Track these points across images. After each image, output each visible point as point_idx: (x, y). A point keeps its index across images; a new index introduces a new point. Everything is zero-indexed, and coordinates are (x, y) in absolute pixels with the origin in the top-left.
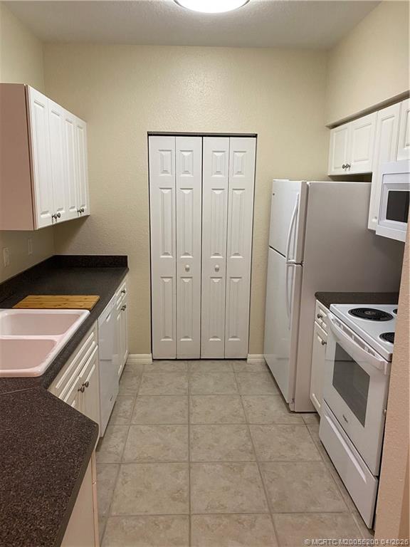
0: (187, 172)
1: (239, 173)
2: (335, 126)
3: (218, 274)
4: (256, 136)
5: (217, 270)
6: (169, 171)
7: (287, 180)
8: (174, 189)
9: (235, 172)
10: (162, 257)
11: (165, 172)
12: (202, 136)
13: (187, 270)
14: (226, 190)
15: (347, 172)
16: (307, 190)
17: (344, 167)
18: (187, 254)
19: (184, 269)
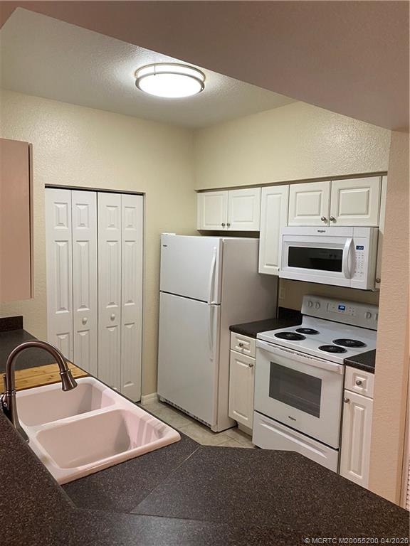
0: (82, 225)
1: (130, 226)
2: (201, 191)
3: (113, 323)
4: (142, 194)
5: (112, 319)
6: (65, 224)
7: (174, 234)
8: (70, 242)
9: (127, 225)
10: (57, 312)
11: (62, 224)
12: (97, 191)
13: (84, 322)
14: (120, 242)
15: (226, 229)
16: (222, 245)
17: (223, 225)
18: (84, 307)
19: (81, 322)
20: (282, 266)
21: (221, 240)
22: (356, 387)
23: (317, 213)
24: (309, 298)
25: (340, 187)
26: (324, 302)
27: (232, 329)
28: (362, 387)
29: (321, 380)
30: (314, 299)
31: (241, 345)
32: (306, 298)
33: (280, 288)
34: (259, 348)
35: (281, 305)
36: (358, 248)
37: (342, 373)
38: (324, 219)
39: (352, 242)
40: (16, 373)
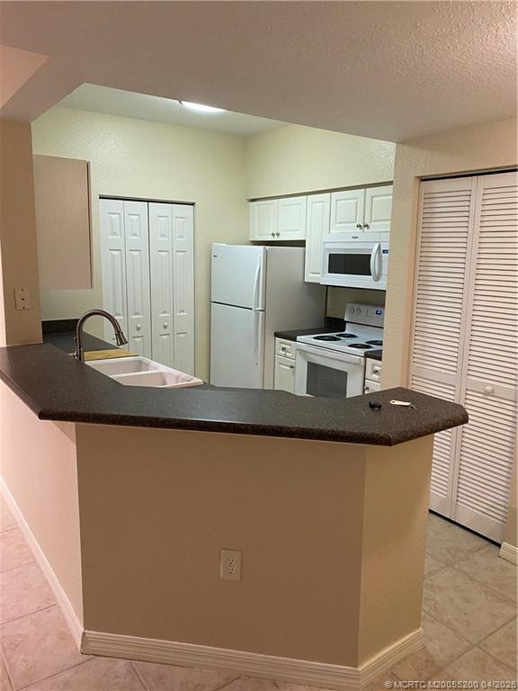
0: (135, 235)
1: (181, 236)
2: (253, 200)
3: (166, 332)
4: (193, 204)
5: (165, 327)
6: (118, 233)
7: (225, 244)
8: (123, 251)
9: (177, 236)
11: (115, 234)
12: (148, 201)
14: (171, 252)
15: (276, 239)
16: (266, 253)
17: (273, 235)
18: (138, 314)
19: (135, 329)
20: (324, 273)
21: (264, 249)
22: (374, 375)
23: (354, 220)
24: (351, 305)
25: (373, 194)
26: (364, 308)
27: (277, 335)
28: (379, 375)
29: (346, 373)
30: (356, 306)
31: (283, 349)
32: (349, 306)
33: (329, 298)
34: (299, 350)
35: (330, 314)
36: (384, 251)
37: (362, 364)
38: (359, 226)
39: (379, 247)
40: (85, 353)
